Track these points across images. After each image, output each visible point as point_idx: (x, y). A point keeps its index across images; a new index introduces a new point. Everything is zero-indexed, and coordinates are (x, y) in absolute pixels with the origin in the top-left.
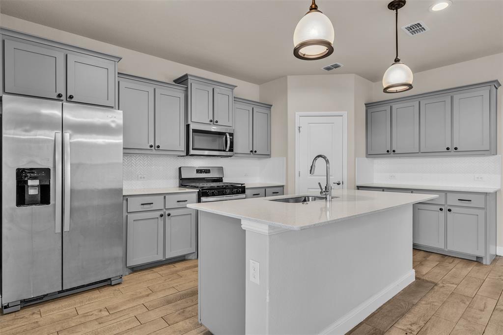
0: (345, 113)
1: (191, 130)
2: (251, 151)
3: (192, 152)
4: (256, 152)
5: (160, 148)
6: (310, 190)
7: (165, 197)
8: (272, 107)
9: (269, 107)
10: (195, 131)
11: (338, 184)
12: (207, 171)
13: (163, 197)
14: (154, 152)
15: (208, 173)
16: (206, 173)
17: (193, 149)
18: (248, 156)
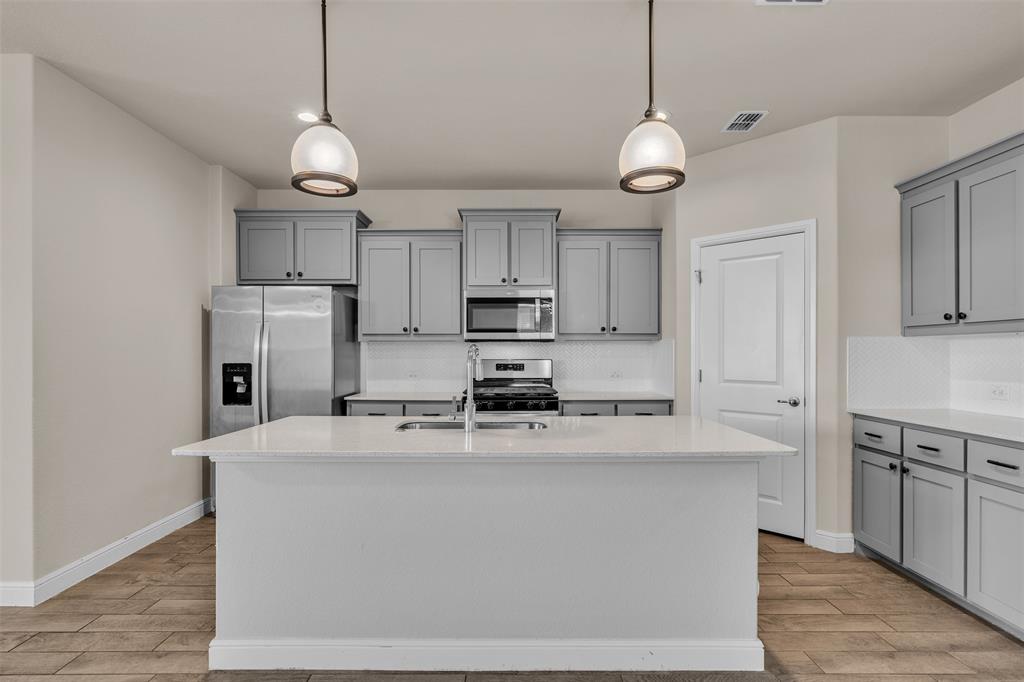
0: (810, 224)
1: (465, 300)
4: (614, 329)
5: (420, 332)
6: (725, 414)
7: (404, 407)
8: (663, 233)
9: (658, 233)
10: (472, 301)
11: (795, 404)
12: (520, 367)
13: (401, 406)
14: (412, 337)
15: (520, 370)
16: (515, 369)
17: (468, 331)
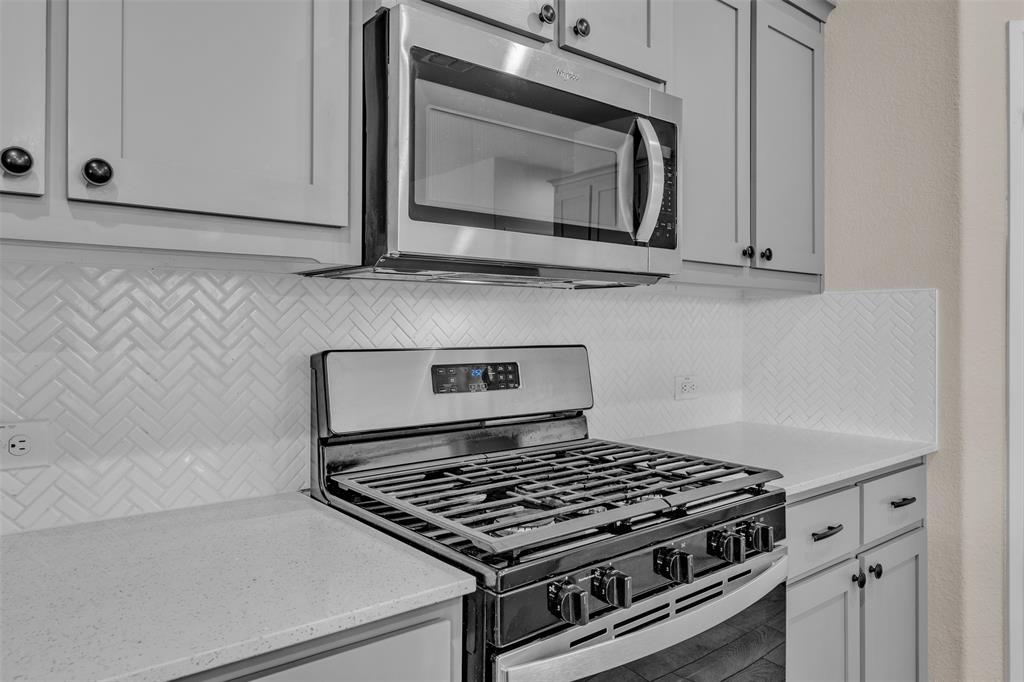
1: (405, 56)
2: (749, 253)
3: (408, 236)
4: (767, 255)
5: (120, 188)
10: (432, 67)
18: (728, 277)
